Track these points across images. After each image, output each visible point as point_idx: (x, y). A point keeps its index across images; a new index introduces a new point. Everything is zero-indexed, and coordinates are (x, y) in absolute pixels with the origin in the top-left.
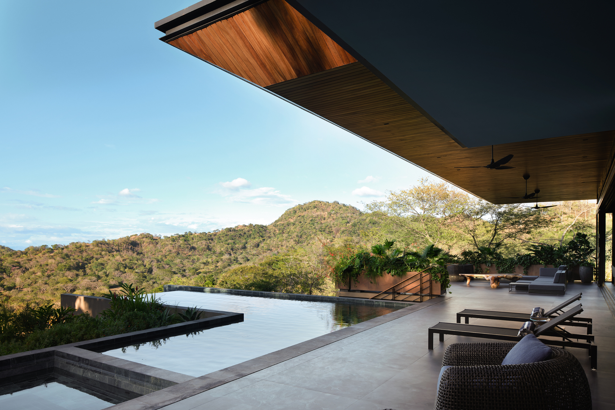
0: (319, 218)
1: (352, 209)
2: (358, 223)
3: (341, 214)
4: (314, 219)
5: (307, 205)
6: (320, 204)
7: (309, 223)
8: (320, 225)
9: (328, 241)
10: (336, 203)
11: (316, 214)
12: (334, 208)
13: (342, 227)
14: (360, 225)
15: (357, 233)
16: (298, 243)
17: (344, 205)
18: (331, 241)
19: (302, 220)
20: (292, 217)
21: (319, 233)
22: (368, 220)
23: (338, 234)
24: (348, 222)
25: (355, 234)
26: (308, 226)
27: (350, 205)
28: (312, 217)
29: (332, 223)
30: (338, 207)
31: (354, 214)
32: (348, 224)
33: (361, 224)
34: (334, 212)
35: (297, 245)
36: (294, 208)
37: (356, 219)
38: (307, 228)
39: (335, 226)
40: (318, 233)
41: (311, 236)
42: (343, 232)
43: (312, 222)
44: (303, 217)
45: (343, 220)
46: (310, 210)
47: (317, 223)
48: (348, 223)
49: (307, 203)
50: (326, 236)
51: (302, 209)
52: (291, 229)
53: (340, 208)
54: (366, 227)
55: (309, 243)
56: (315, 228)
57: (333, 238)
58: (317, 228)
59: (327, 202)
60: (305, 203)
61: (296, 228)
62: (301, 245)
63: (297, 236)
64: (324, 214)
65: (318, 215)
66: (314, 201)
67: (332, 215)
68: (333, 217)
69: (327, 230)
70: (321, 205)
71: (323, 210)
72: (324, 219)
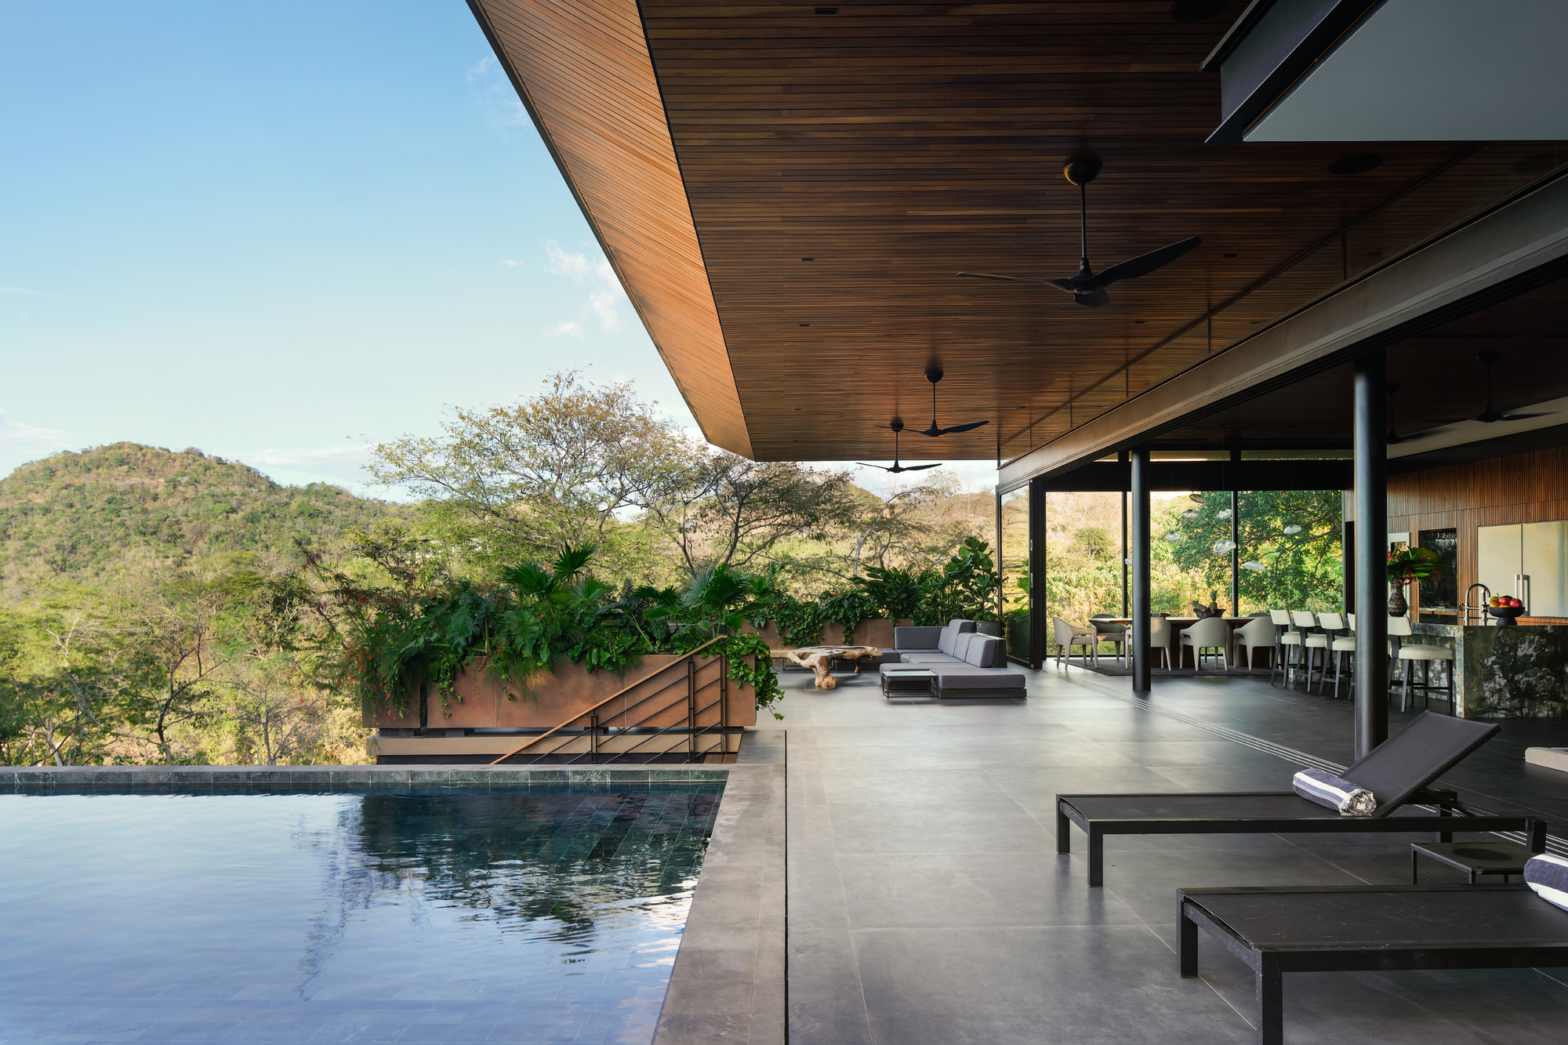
0: (138, 496)
1: (246, 472)
2: (263, 513)
3: (210, 485)
4: (118, 496)
5: (94, 456)
6: (139, 455)
7: (103, 509)
8: (139, 518)
9: (169, 562)
10: (193, 455)
11: (128, 482)
12: (186, 469)
13: (214, 523)
14: (270, 518)
15: (262, 541)
16: (63, 570)
17: (220, 461)
18: (179, 565)
19: (76, 500)
20: (39, 489)
21: (135, 538)
22: (294, 506)
23: (201, 544)
24: (232, 508)
25: (256, 542)
26: (99, 518)
27: (237, 461)
28: (112, 491)
29: (180, 511)
30: (200, 465)
31: (250, 486)
32: (234, 515)
33: (274, 516)
34: (186, 479)
35: (57, 574)
36: (44, 461)
37: (259, 503)
38: (96, 523)
39: (191, 518)
40: (132, 541)
41: (108, 547)
42: (217, 537)
43: (112, 506)
44: (81, 489)
45: (216, 502)
46: (105, 471)
47: (131, 508)
48: (234, 511)
49: (94, 448)
50: (161, 549)
51: (77, 465)
52: (37, 525)
53: (207, 468)
54: (290, 524)
55: (104, 569)
56: (122, 524)
57: (186, 555)
58: (128, 523)
59: (165, 450)
60: (86, 446)
61: (53, 522)
62: (74, 574)
63: (59, 547)
64: (154, 482)
65: (132, 487)
66: (118, 443)
67: (181, 488)
68: (184, 493)
69: (165, 531)
70: (144, 455)
71: (150, 471)
72: (155, 498)
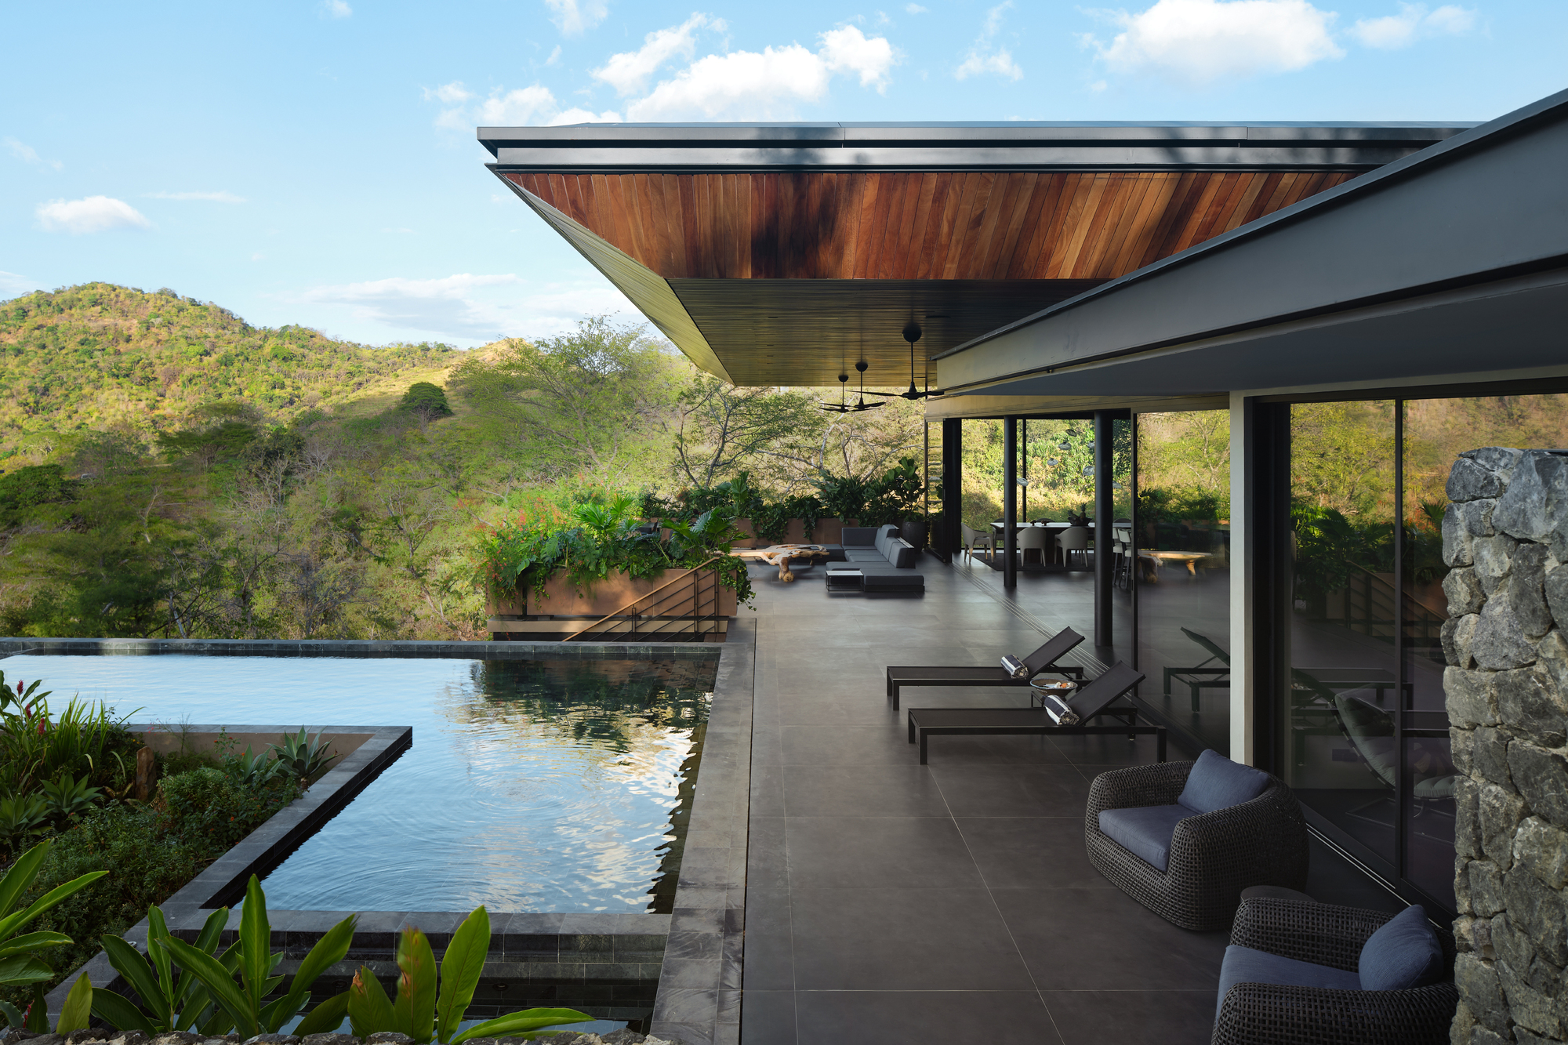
0: (111, 337)
1: (219, 314)
2: (237, 355)
3: (184, 327)
4: (91, 338)
5: (67, 296)
6: (113, 295)
7: (76, 351)
8: (113, 359)
9: (142, 405)
10: (168, 295)
11: (101, 323)
12: (159, 310)
13: (187, 365)
14: (244, 361)
15: (236, 384)
16: (35, 412)
17: (193, 303)
18: (153, 408)
19: (49, 341)
20: (12, 329)
21: (107, 380)
22: (268, 349)
23: (173, 386)
24: (206, 351)
25: (230, 386)
26: (71, 359)
27: (211, 302)
28: (85, 333)
29: (153, 354)
30: (173, 306)
31: (224, 328)
32: (208, 357)
33: (247, 359)
34: (159, 320)
35: (30, 417)
36: (17, 301)
37: (233, 345)
38: (69, 365)
39: (164, 361)
40: (105, 383)
41: (81, 389)
42: (190, 381)
43: (85, 347)
44: (53, 330)
45: (189, 345)
46: (78, 311)
47: (104, 350)
48: (207, 353)
49: (67, 288)
50: (134, 392)
51: (49, 305)
52: (9, 366)
53: (181, 310)
54: (264, 367)
55: (76, 412)
56: (95, 366)
57: (159, 398)
58: (101, 364)
59: (138, 290)
61: (25, 363)
62: (47, 416)
63: (31, 389)
64: (127, 324)
65: (104, 328)
66: (92, 283)
67: (154, 330)
68: (157, 335)
69: (138, 373)
70: (117, 296)
71: (123, 312)
72: (128, 340)
